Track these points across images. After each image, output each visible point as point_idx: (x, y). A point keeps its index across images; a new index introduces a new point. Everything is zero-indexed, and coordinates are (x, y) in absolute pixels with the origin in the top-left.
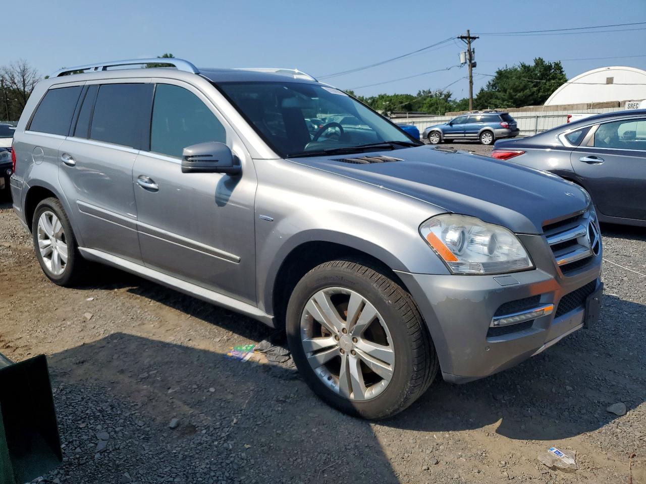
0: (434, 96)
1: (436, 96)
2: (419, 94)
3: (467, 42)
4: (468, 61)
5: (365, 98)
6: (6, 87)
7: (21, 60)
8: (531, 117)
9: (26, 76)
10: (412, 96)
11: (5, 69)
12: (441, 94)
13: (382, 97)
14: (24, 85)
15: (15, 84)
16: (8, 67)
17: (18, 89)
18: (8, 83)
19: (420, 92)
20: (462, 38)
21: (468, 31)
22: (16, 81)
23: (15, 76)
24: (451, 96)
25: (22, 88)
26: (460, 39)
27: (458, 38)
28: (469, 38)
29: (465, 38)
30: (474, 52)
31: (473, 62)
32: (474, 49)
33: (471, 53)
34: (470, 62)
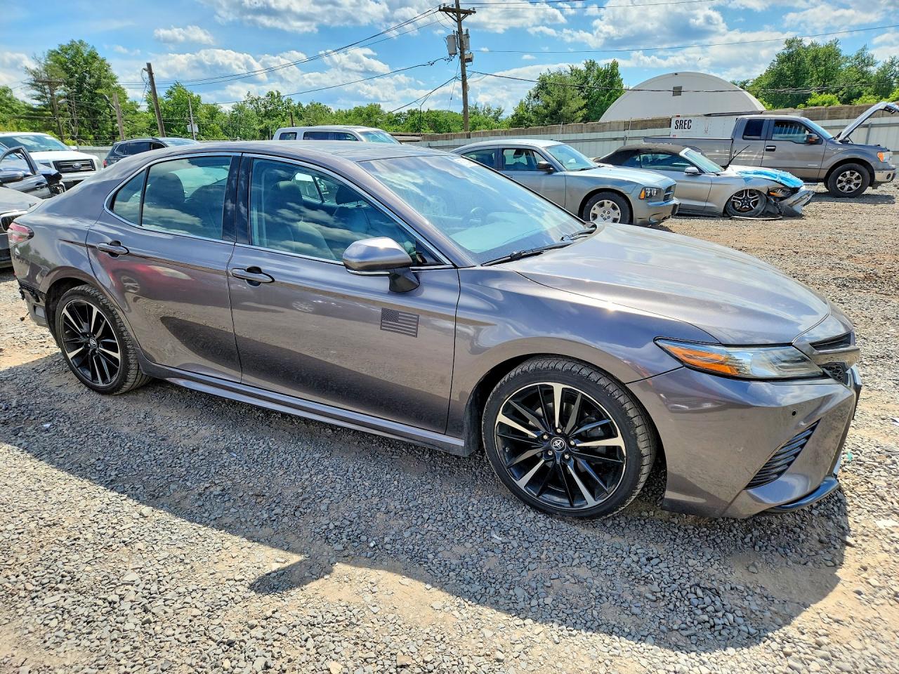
3: (455, 17)
4: (458, 51)
20: (447, 10)
26: (443, 13)
27: (440, 10)
28: (457, 12)
29: (452, 11)
30: (467, 36)
31: (466, 53)
32: (467, 31)
33: (462, 38)
34: (462, 52)
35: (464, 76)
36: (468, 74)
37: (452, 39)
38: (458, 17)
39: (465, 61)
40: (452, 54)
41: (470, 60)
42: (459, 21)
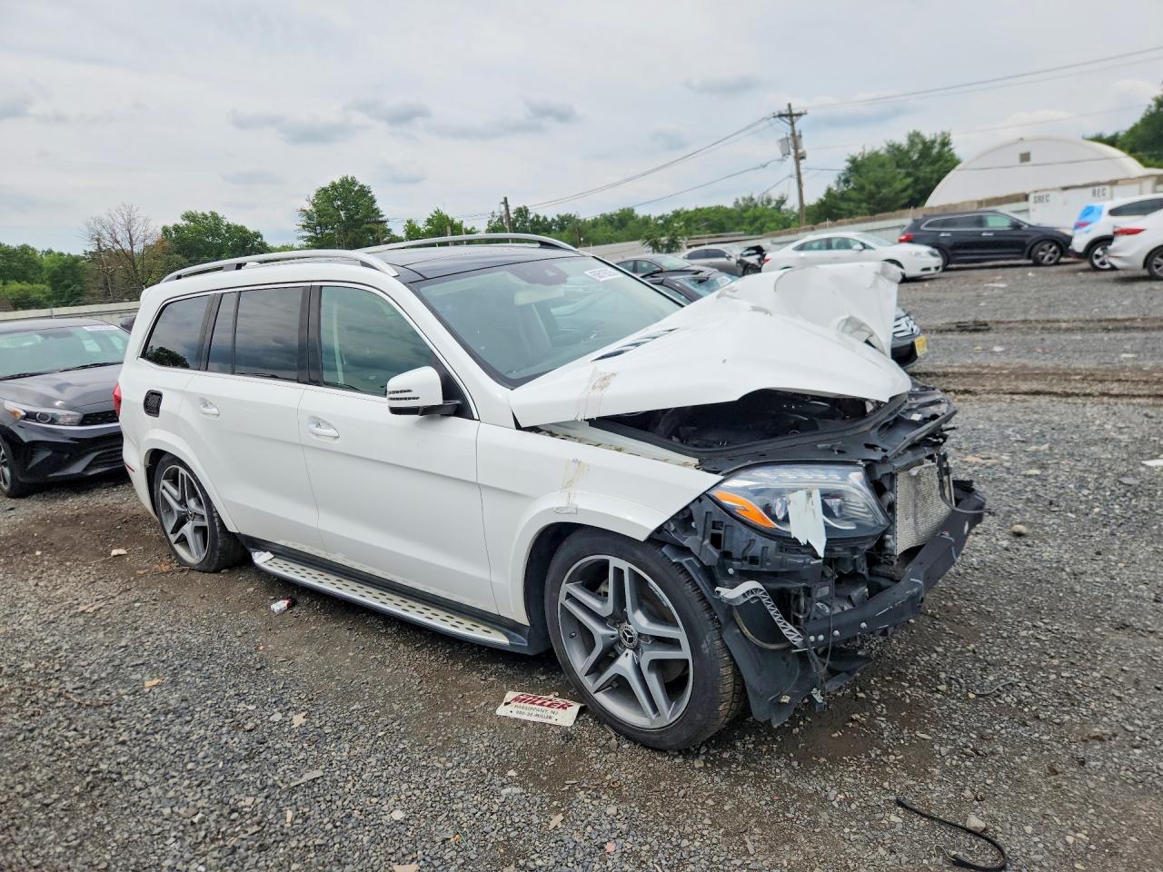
0: (760, 205)
1: (763, 205)
2: (737, 202)
3: (788, 121)
4: (792, 151)
5: (652, 218)
6: (104, 248)
7: (124, 205)
8: (893, 228)
9: (134, 228)
10: (726, 208)
11: (100, 221)
12: (769, 201)
13: (677, 214)
14: (131, 244)
15: (118, 242)
16: (105, 217)
17: (123, 250)
18: (107, 242)
19: (737, 199)
20: (780, 116)
21: (789, 105)
22: (119, 239)
23: (117, 230)
24: (787, 202)
25: (130, 249)
26: (778, 119)
27: (775, 117)
28: (790, 116)
29: (786, 116)
30: (800, 136)
31: (800, 151)
32: (800, 132)
33: (795, 139)
34: (796, 152)
35: (799, 174)
36: (802, 171)
37: (785, 141)
38: (791, 120)
39: (800, 157)
40: (785, 154)
41: (803, 158)
42: (792, 124)
